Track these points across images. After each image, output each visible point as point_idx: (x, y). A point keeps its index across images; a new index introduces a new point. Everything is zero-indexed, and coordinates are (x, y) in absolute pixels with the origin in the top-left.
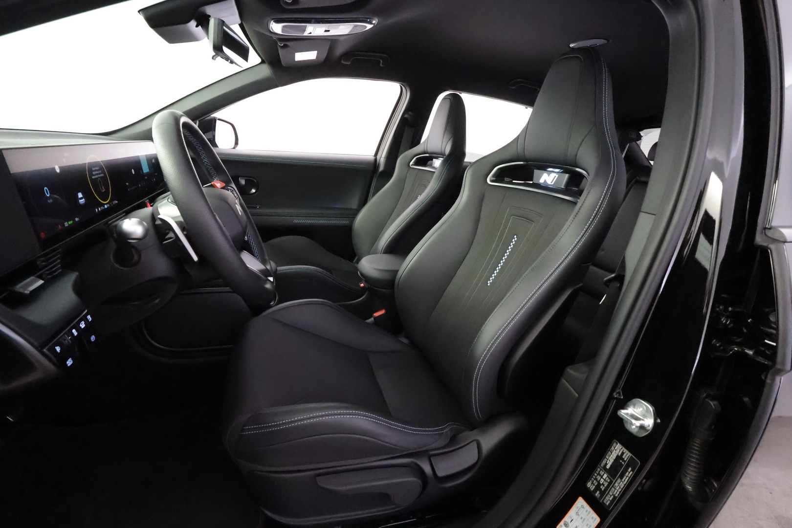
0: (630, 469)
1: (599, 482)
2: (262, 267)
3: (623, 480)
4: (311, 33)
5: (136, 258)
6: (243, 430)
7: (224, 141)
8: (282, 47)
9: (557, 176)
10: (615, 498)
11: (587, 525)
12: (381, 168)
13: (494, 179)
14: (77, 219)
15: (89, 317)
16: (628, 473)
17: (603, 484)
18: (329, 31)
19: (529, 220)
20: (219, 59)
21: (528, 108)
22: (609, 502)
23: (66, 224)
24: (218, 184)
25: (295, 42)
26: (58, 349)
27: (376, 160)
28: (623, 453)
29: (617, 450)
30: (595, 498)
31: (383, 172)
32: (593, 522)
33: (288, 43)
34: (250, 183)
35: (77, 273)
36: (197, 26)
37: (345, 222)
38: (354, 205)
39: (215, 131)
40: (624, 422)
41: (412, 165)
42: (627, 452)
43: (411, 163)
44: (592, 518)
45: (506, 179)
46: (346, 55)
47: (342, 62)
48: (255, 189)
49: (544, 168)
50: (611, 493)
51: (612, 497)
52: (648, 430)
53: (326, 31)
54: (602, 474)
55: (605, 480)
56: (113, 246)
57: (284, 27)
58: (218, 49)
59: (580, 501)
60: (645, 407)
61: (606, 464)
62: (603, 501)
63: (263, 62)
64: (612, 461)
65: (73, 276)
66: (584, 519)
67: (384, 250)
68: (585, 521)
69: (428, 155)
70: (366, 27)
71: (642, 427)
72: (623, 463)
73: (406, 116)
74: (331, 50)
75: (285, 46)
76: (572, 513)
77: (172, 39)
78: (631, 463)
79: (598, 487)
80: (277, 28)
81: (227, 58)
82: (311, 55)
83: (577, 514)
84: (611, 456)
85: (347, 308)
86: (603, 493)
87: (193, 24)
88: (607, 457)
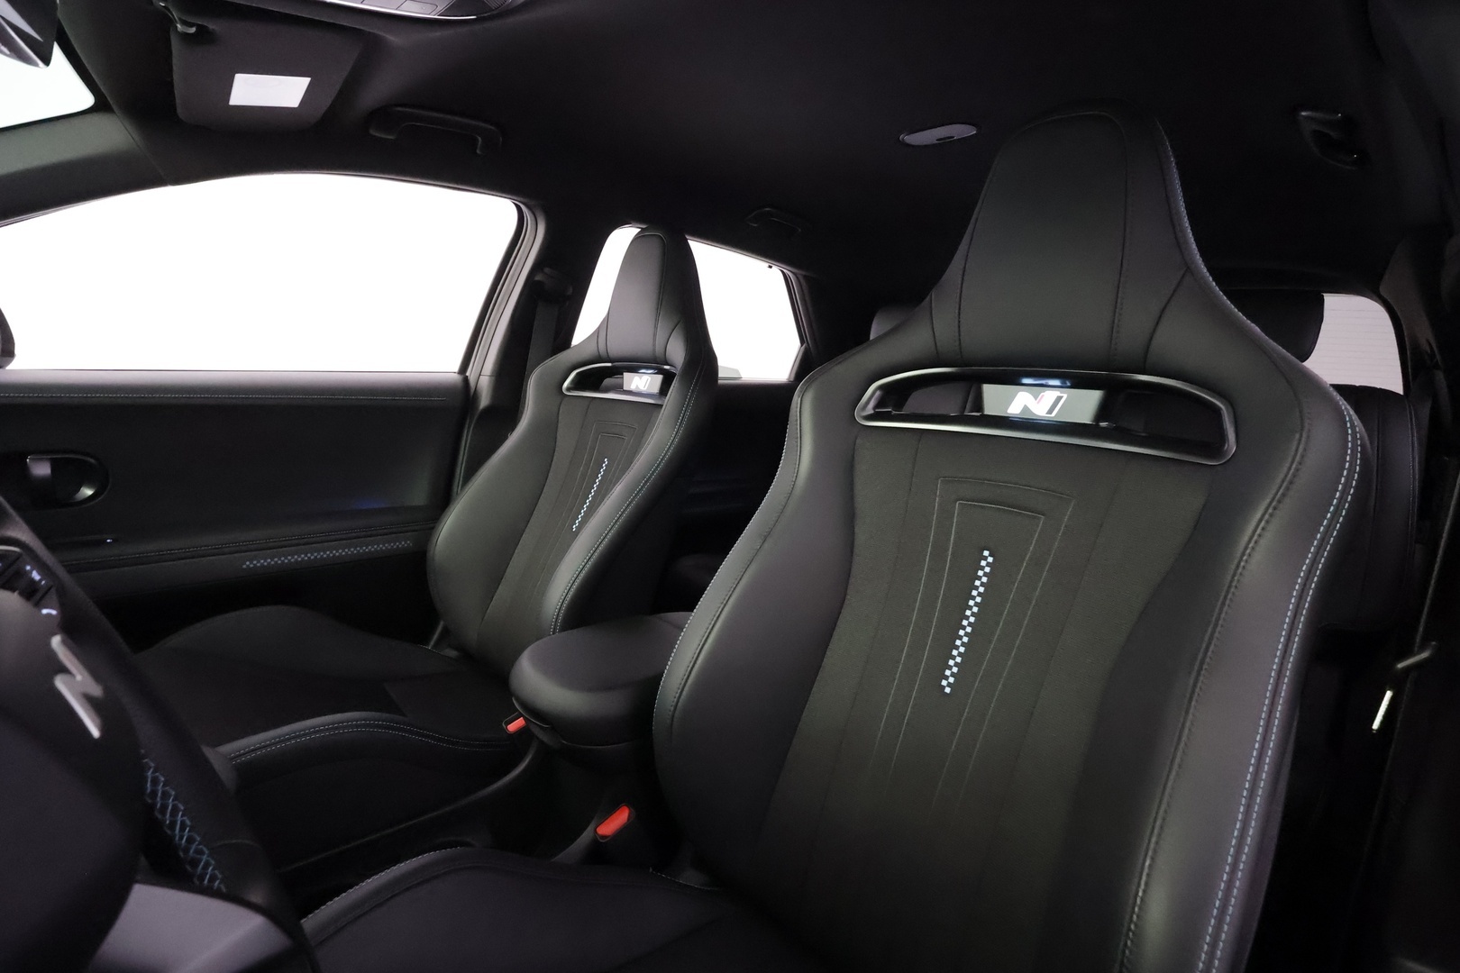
8: (185, 36)
12: (484, 401)
21: (774, 267)
27: (466, 380)
31: (488, 410)
34: (70, 471)
37: (404, 543)
38: (419, 494)
41: (569, 389)
43: (565, 386)
46: (382, 114)
47: (372, 132)
48: (92, 486)
63: (100, 106)
67: (564, 620)
69: (609, 364)
73: (538, 278)
75: (203, 36)
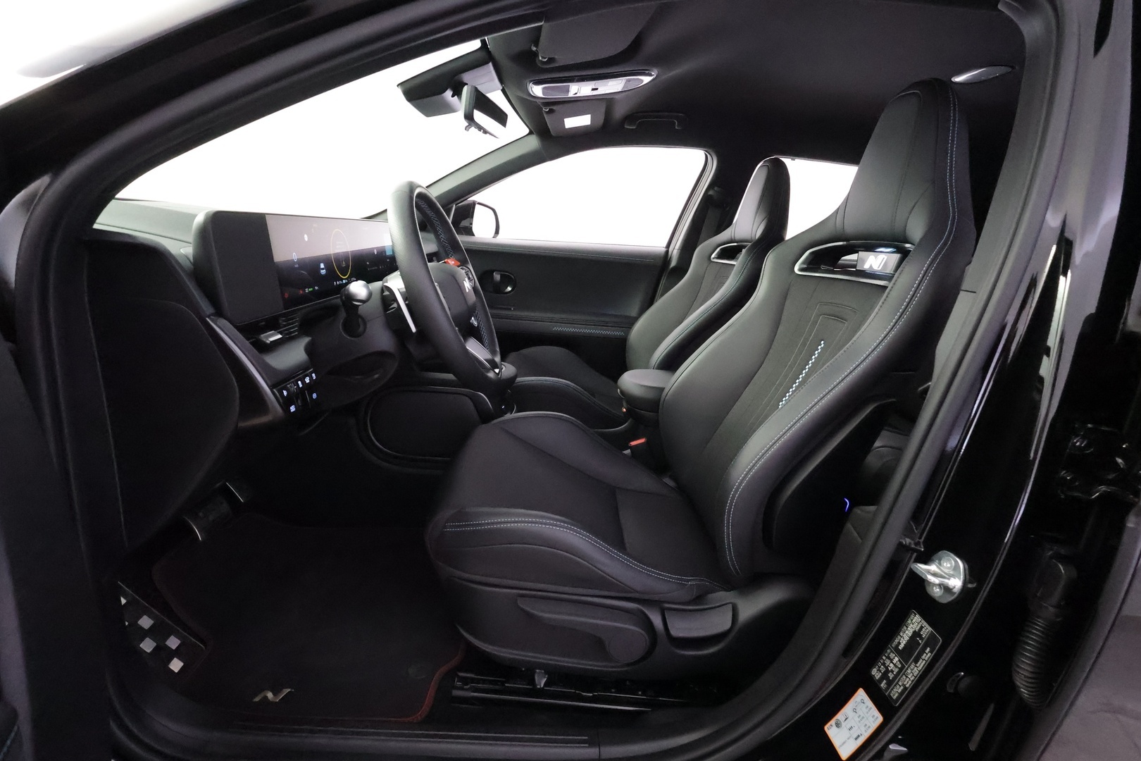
0: (928, 649)
1: (887, 668)
2: (489, 356)
3: (918, 665)
4: (576, 94)
5: (361, 329)
6: (445, 527)
7: (482, 229)
8: (547, 112)
9: (886, 258)
10: (905, 688)
11: (866, 725)
12: (673, 264)
13: (805, 266)
14: (316, 288)
15: (314, 375)
16: (925, 654)
17: (892, 671)
18: (597, 89)
19: (840, 318)
20: (473, 129)
22: (897, 695)
23: (307, 290)
24: (451, 262)
25: (561, 106)
26: (285, 393)
27: (667, 252)
28: (922, 627)
29: (915, 623)
30: (880, 689)
31: (675, 268)
32: (874, 722)
33: (554, 108)
34: (506, 280)
35: (310, 338)
36: (453, 96)
37: (618, 333)
38: (633, 311)
39: (472, 217)
40: (926, 583)
41: (714, 258)
42: (927, 626)
43: (713, 256)
44: (873, 716)
45: (823, 267)
46: (629, 118)
47: (626, 127)
48: (511, 287)
49: (870, 248)
50: (900, 683)
51: (902, 688)
52: (955, 593)
53: (593, 89)
54: (892, 658)
55: (895, 665)
56: (342, 315)
57: (544, 88)
58: (469, 117)
59: (861, 694)
60: (953, 563)
61: (899, 643)
62: (890, 693)
63: (531, 133)
64: (907, 638)
65: (307, 340)
66: (863, 717)
67: (658, 365)
68: (863, 720)
69: (735, 244)
70: (642, 81)
71: (947, 589)
72: (920, 641)
73: (711, 193)
74: (608, 113)
75: (551, 111)
76: (848, 709)
77: (429, 111)
78: (930, 642)
79: (885, 676)
80: (537, 91)
81: (480, 128)
82: (583, 121)
83: (855, 711)
84: (907, 632)
85: (603, 435)
86: (890, 683)
87: (449, 93)
88: (901, 634)
